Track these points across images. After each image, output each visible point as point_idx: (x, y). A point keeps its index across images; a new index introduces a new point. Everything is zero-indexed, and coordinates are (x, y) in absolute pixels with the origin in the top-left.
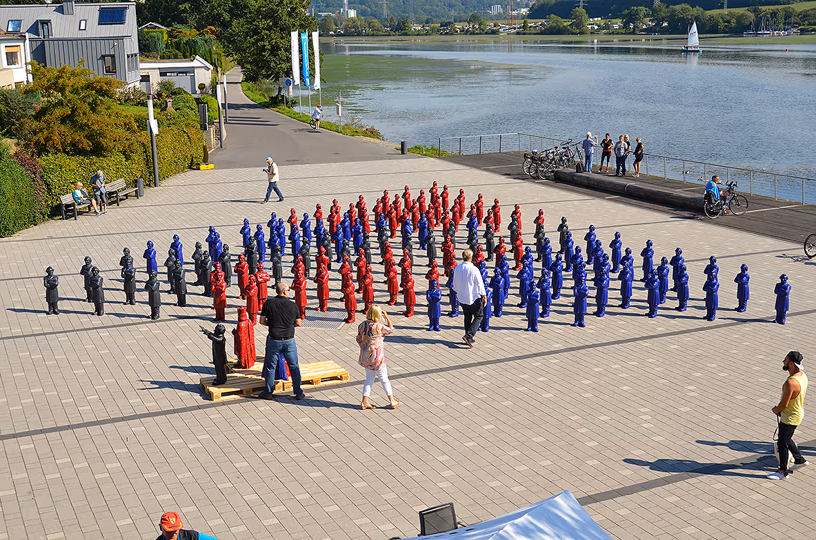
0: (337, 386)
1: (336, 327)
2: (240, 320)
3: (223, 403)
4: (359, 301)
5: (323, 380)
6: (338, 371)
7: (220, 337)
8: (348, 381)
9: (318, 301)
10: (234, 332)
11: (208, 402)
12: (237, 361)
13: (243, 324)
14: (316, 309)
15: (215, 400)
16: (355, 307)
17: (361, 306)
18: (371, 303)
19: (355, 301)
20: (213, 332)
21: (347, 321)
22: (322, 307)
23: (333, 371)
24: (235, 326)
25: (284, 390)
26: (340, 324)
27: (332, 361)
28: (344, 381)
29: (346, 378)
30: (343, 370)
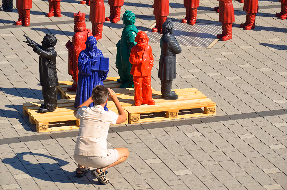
0: (200, 121)
1: (206, 45)
2: (77, 30)
3: (51, 136)
4: (238, 12)
5: (182, 112)
6: (201, 101)
7: (48, 51)
8: (215, 114)
9: (184, 10)
10: (69, 45)
11: (31, 133)
12: (71, 83)
13: (81, 36)
14: (182, 21)
15: (41, 132)
16: (232, 19)
17: (241, 19)
18: (255, 14)
19: (233, 13)
20: (41, 44)
21: (221, 37)
22: (189, 18)
23: (196, 101)
24: (71, 38)
25: (129, 122)
26: (212, 41)
27: (195, 89)
28: (210, 115)
29: (212, 111)
30: (209, 100)
